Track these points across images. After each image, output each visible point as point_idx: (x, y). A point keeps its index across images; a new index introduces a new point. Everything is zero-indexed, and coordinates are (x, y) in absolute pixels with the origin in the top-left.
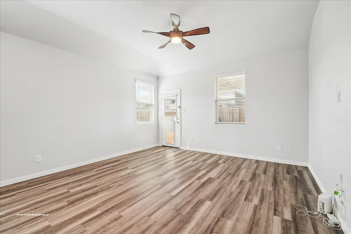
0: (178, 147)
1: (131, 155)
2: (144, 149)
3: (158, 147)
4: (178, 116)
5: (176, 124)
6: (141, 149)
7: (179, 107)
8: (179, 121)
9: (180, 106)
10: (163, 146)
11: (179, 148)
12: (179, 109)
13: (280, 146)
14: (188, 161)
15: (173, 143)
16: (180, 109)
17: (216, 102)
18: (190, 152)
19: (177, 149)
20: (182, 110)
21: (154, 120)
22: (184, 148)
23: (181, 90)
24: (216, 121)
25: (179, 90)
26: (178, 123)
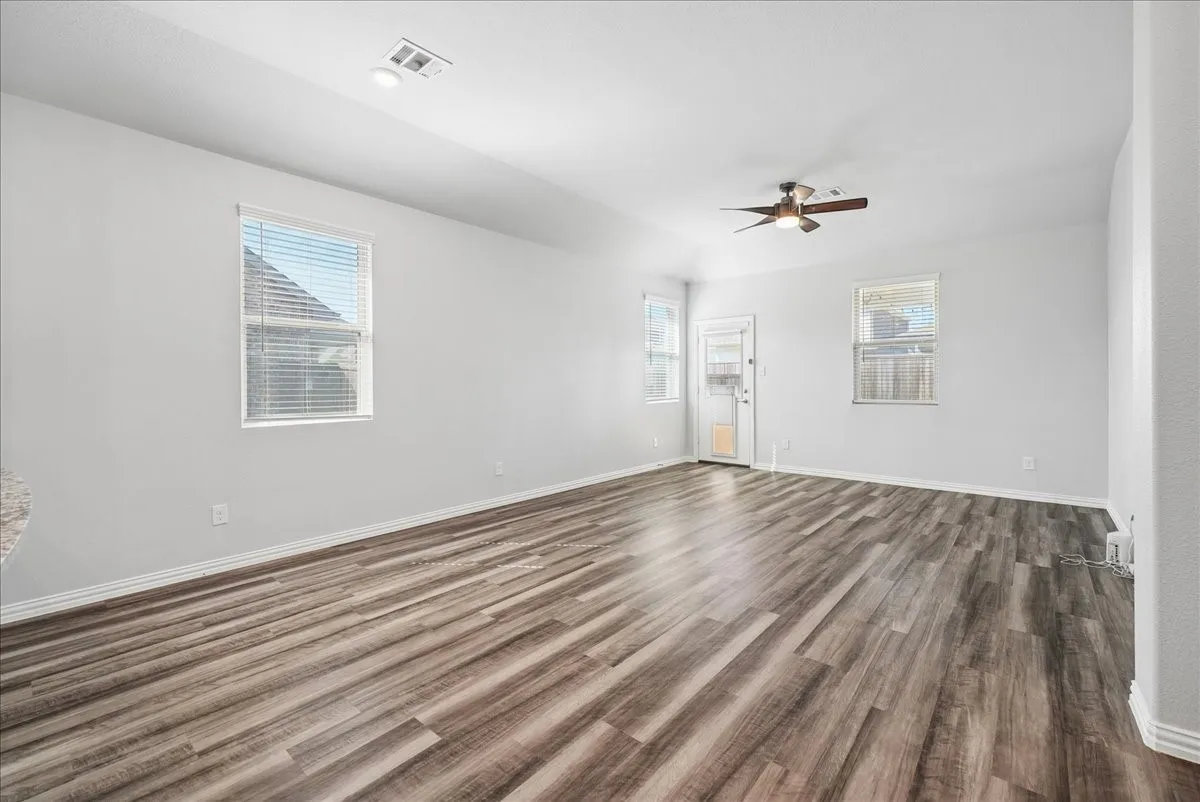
0: (747, 464)
1: (638, 479)
2: (660, 467)
3: (688, 465)
4: (747, 383)
5: (741, 405)
6: (652, 467)
7: (750, 361)
8: (749, 396)
9: (752, 358)
10: (700, 462)
11: (748, 467)
12: (749, 368)
13: (1031, 458)
14: (792, 492)
15: (731, 453)
16: (752, 366)
17: (855, 348)
18: (780, 476)
19: (746, 470)
20: (760, 369)
21: (677, 396)
22: (761, 466)
23: (755, 317)
24: (856, 397)
25: (751, 319)
26: (746, 402)
